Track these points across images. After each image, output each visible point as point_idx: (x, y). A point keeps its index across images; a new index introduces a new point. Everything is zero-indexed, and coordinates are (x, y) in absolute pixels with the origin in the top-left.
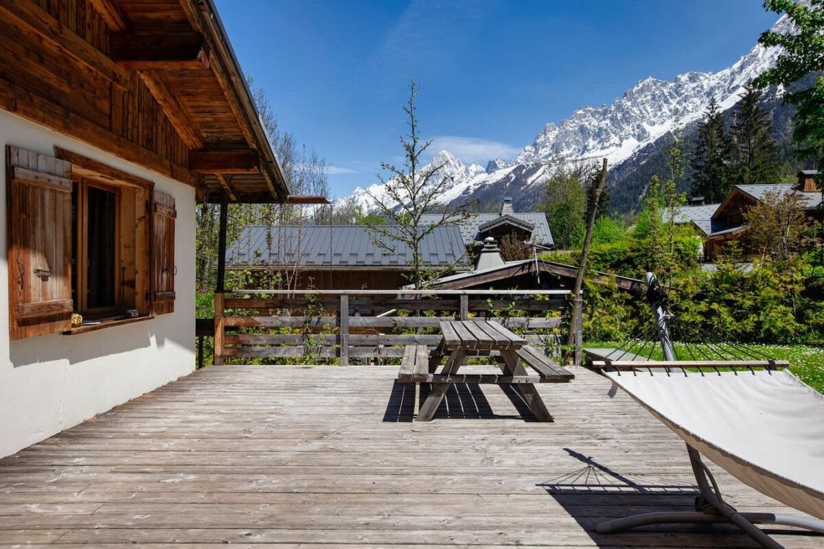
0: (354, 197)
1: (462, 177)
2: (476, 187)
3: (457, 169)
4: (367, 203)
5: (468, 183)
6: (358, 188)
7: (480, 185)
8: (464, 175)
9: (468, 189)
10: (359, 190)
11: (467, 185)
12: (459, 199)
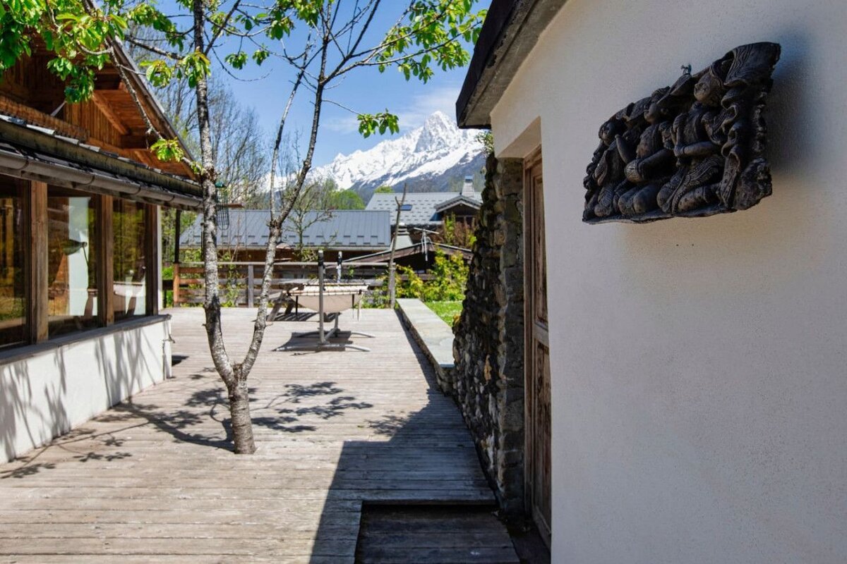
0: (335, 166)
1: (459, 142)
2: (476, 154)
3: (453, 132)
4: (350, 172)
5: (465, 149)
6: (340, 154)
7: (480, 152)
8: (462, 139)
9: (466, 156)
10: (340, 157)
11: (465, 152)
12: (455, 168)
